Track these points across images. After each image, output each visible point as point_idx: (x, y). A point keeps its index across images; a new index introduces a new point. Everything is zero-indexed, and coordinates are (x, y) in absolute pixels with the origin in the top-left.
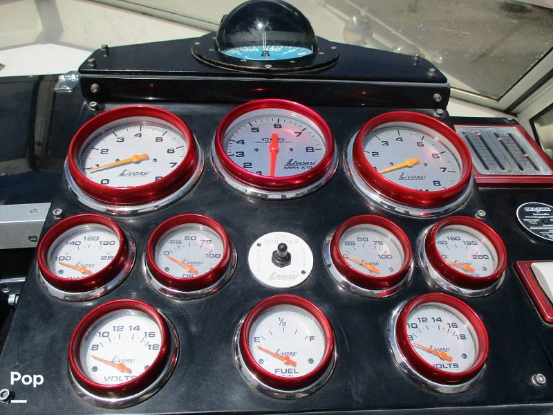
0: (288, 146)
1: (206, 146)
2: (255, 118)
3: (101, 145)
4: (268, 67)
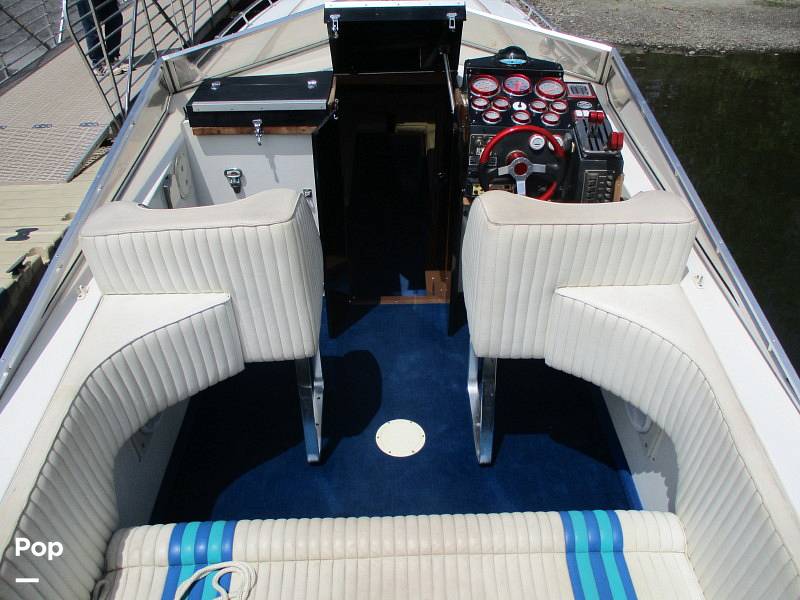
0: (521, 86)
1: (501, 85)
2: (512, 79)
3: (475, 84)
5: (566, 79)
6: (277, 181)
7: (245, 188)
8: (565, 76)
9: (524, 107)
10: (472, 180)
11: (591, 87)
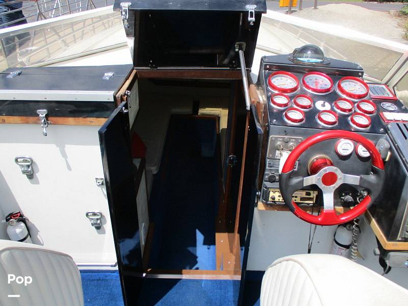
0: (320, 84)
6: (69, 168)
7: (38, 175)
8: (365, 76)
9: (328, 107)
10: (268, 184)
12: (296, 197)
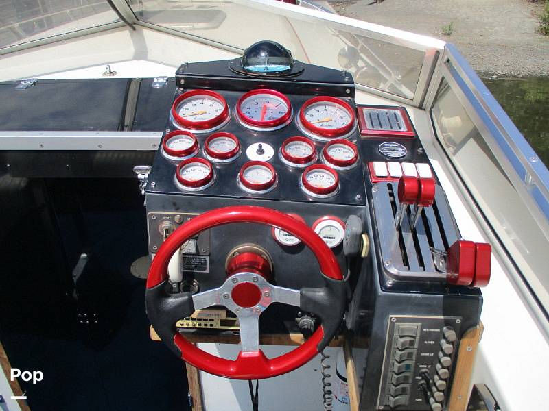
0: (270, 111)
1: (232, 108)
2: (257, 99)
3: (185, 107)
4: (265, 74)
5: (360, 98)
8: (357, 93)
9: (269, 151)
11: (405, 114)
12: (212, 320)
